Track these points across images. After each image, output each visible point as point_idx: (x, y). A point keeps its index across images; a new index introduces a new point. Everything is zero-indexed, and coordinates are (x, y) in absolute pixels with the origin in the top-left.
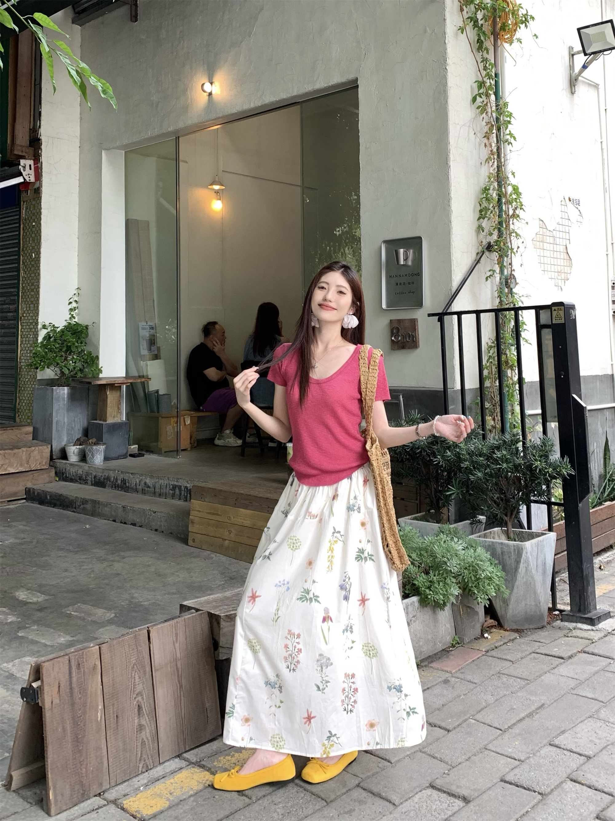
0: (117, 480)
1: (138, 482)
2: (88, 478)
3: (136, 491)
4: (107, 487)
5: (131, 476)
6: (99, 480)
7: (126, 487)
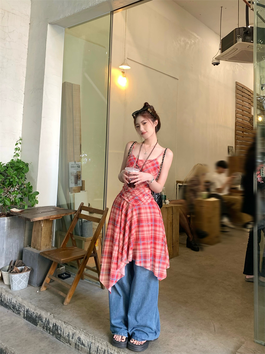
0: (48, 323)
1: (71, 334)
2: (21, 310)
3: (69, 342)
4: (38, 326)
5: (64, 325)
6: (31, 315)
7: (58, 334)
